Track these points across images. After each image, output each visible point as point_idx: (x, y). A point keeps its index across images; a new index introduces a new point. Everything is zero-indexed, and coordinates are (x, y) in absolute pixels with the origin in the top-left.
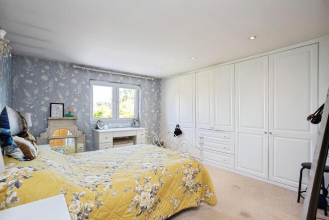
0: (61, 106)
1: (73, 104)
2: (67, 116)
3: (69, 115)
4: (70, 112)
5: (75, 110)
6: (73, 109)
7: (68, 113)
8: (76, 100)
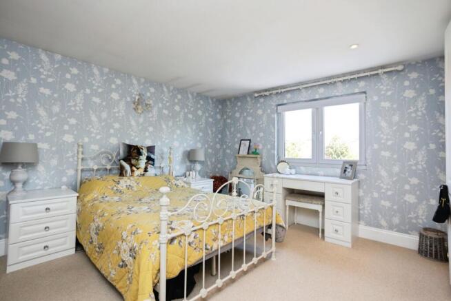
0: (248, 142)
1: (259, 139)
2: (253, 153)
3: (255, 153)
4: (256, 149)
5: (260, 147)
6: (258, 146)
7: (254, 151)
8: (262, 134)
